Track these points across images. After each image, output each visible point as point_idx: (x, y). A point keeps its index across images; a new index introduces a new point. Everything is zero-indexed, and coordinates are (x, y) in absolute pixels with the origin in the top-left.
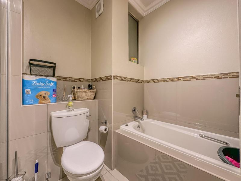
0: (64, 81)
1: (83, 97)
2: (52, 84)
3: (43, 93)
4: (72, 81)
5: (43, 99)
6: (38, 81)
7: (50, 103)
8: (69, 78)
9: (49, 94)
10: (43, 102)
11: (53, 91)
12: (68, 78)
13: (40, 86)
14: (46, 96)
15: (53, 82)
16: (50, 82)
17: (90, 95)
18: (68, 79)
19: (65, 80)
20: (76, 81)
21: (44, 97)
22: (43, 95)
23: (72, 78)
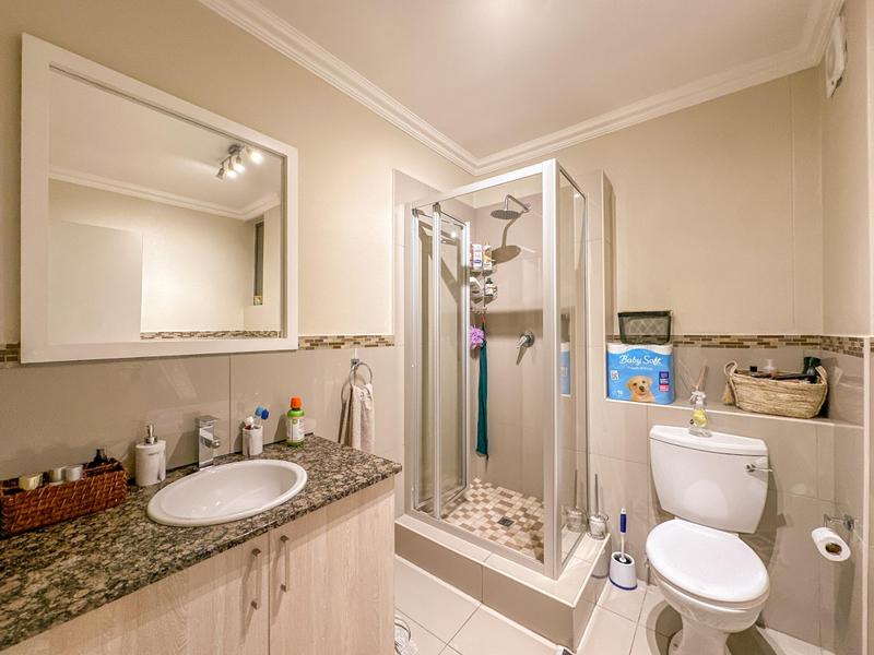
0: (703, 346)
1: (758, 404)
2: (656, 361)
3: (639, 380)
4: (730, 345)
5: (639, 391)
6: (631, 354)
7: (655, 403)
8: (722, 337)
9: (651, 382)
10: (640, 398)
11: (660, 377)
12: (716, 337)
13: (634, 365)
14: (645, 385)
15: (659, 356)
16: (654, 355)
17: (789, 401)
18: (714, 341)
19: (706, 343)
20: (748, 347)
21: (642, 389)
22: (641, 384)
23: (729, 337)
